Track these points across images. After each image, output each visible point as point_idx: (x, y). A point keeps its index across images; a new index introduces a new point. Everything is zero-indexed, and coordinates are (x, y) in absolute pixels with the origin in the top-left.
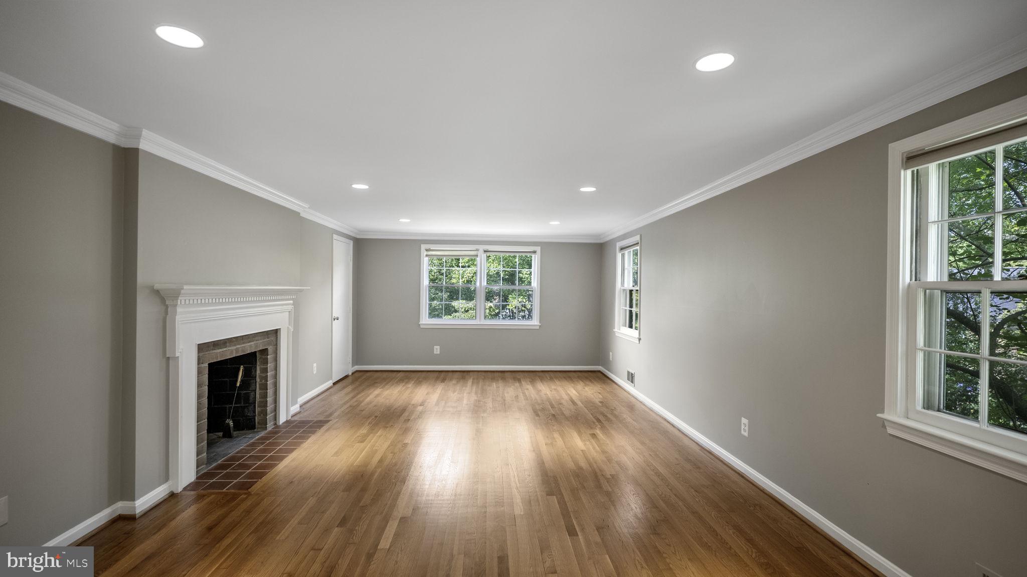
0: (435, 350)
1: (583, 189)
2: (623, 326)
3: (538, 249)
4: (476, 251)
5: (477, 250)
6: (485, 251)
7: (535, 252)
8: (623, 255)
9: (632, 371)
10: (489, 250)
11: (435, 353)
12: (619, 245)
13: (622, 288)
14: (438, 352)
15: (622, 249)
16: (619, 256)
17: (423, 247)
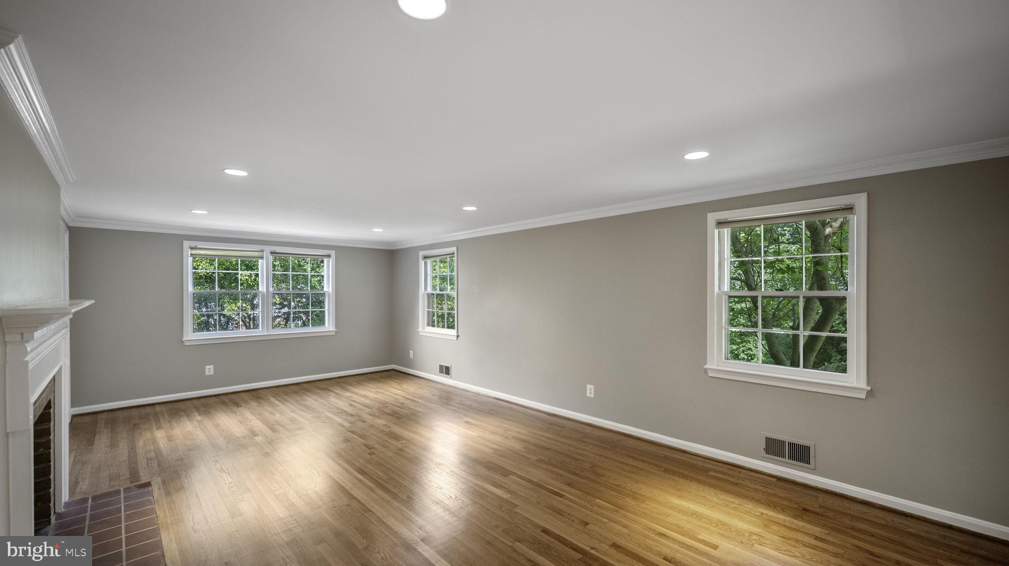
0: (207, 371)
1: (465, 208)
2: (428, 325)
3: (333, 253)
4: (260, 252)
5: (262, 251)
6: (271, 253)
7: (329, 256)
8: (426, 263)
9: (445, 364)
10: (277, 251)
11: (207, 373)
12: (422, 253)
13: (426, 292)
14: (212, 373)
15: (425, 257)
16: (422, 263)
17: (187, 244)
